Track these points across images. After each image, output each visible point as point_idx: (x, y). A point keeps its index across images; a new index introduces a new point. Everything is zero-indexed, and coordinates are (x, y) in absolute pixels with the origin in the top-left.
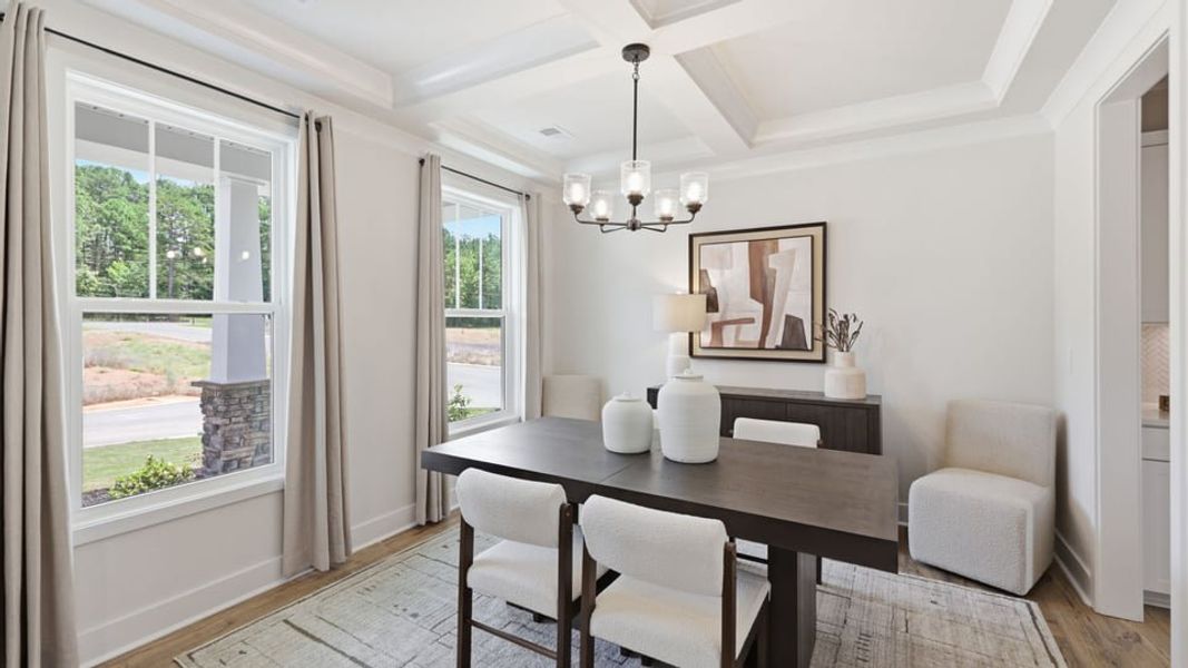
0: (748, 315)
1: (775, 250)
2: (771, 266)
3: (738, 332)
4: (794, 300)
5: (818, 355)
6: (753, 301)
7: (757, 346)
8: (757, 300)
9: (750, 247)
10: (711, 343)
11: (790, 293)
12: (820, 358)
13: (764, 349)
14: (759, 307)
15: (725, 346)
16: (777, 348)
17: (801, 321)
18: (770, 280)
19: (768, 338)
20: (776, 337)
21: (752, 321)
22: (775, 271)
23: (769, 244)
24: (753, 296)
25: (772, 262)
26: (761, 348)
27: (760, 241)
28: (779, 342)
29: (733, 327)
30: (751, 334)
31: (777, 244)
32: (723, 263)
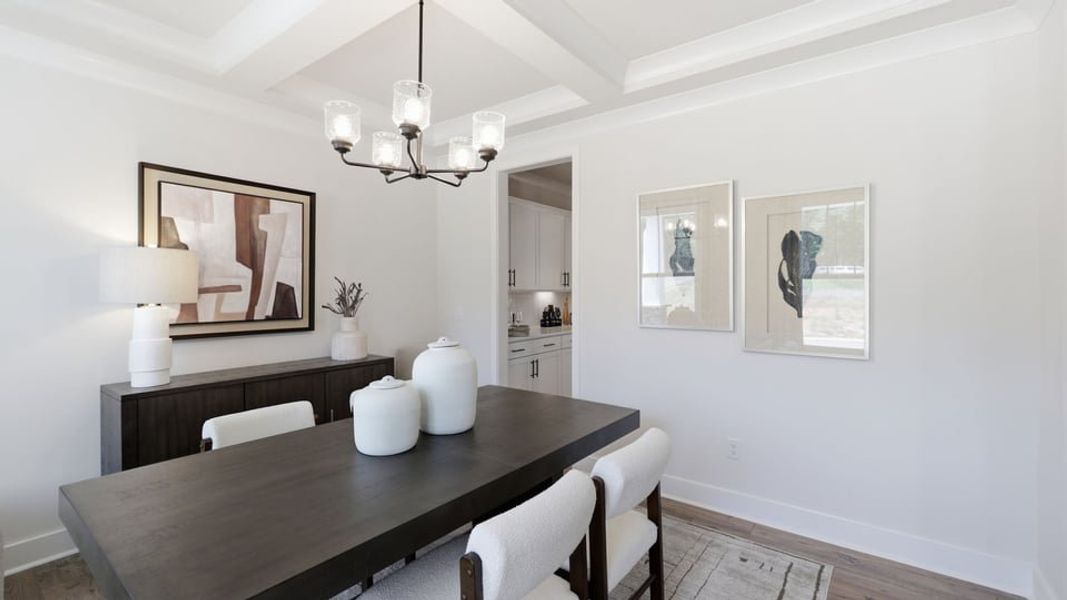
0: (234, 282)
1: (266, 210)
2: (262, 227)
3: (219, 303)
4: (284, 267)
5: (305, 323)
6: (240, 264)
7: (244, 318)
8: (244, 264)
9: (236, 199)
10: (180, 317)
11: (282, 260)
12: (307, 326)
13: (253, 321)
14: (248, 273)
15: (200, 321)
16: (268, 319)
17: (293, 289)
18: (260, 244)
19: (257, 309)
20: (266, 306)
21: (238, 288)
22: (266, 233)
23: (259, 202)
24: (240, 258)
25: (263, 223)
26: (250, 319)
27: (250, 196)
28: (269, 312)
29: (213, 297)
30: (237, 304)
31: (268, 204)
32: (198, 215)
